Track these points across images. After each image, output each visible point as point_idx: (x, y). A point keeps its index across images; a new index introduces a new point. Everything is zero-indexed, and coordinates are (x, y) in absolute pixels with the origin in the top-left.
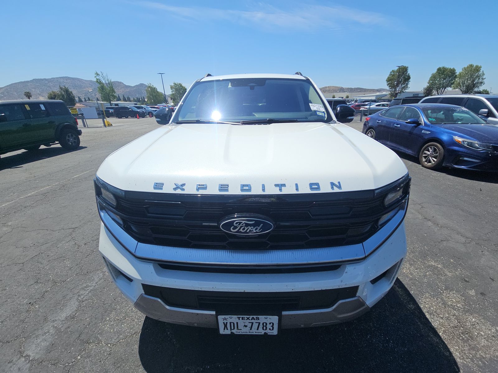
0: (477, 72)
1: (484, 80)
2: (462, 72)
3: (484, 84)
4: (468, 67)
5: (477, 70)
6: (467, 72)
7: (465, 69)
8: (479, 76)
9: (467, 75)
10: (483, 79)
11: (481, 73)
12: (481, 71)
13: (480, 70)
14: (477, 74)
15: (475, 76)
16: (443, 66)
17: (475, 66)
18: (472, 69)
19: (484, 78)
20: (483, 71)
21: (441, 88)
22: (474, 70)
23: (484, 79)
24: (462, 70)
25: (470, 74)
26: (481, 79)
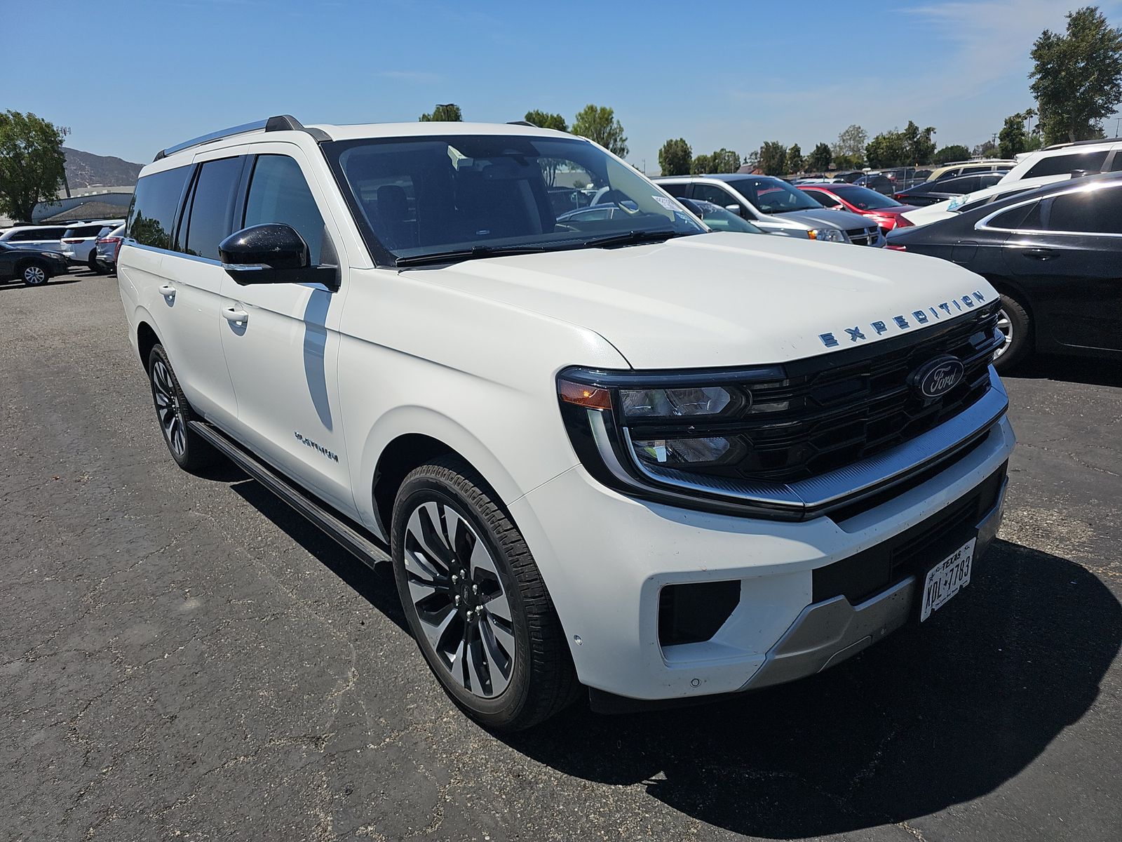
0: (607, 125)
1: (626, 143)
2: (578, 125)
3: (627, 153)
4: (586, 113)
5: (607, 119)
6: (587, 125)
7: (583, 118)
8: (613, 135)
9: (588, 132)
10: (623, 141)
11: (615, 126)
12: (615, 120)
13: (611, 119)
14: (608, 128)
15: (606, 134)
16: (536, 110)
17: (599, 109)
18: (595, 116)
19: (624, 138)
20: (618, 122)
21: (548, 168)
22: (600, 119)
23: (625, 140)
24: (575, 119)
25: (595, 128)
26: (618, 140)
